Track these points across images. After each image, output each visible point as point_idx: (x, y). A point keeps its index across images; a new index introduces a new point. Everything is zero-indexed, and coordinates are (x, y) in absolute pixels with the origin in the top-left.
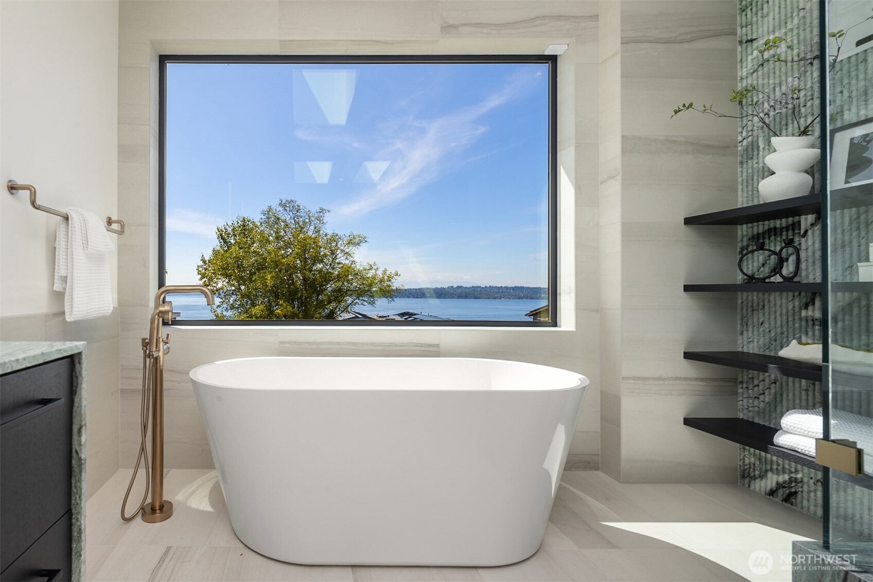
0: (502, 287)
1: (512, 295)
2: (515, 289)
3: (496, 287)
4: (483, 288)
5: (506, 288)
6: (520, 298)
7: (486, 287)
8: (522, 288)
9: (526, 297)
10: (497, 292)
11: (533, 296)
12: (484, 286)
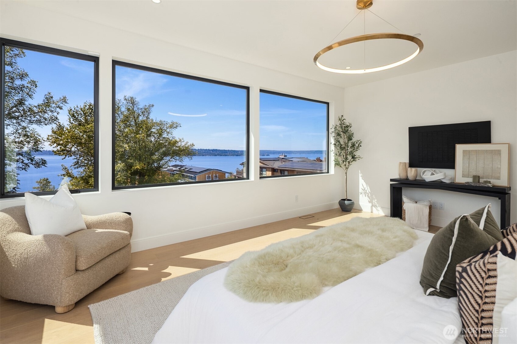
0: (206, 149)
1: (212, 154)
2: (213, 150)
3: (204, 149)
4: (197, 150)
5: (209, 150)
6: (216, 155)
7: (199, 149)
8: (216, 150)
9: (219, 155)
10: (204, 152)
11: (221, 154)
12: (197, 149)
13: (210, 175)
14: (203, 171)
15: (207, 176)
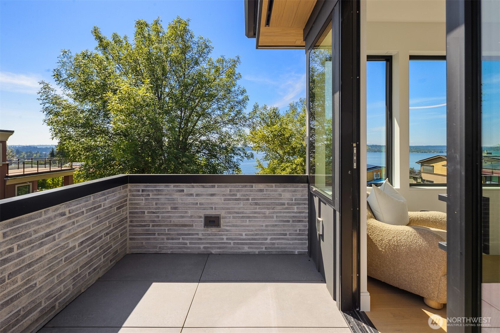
6: (375, 152)
13: (379, 173)
14: (371, 168)
15: (375, 173)
